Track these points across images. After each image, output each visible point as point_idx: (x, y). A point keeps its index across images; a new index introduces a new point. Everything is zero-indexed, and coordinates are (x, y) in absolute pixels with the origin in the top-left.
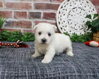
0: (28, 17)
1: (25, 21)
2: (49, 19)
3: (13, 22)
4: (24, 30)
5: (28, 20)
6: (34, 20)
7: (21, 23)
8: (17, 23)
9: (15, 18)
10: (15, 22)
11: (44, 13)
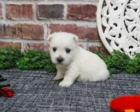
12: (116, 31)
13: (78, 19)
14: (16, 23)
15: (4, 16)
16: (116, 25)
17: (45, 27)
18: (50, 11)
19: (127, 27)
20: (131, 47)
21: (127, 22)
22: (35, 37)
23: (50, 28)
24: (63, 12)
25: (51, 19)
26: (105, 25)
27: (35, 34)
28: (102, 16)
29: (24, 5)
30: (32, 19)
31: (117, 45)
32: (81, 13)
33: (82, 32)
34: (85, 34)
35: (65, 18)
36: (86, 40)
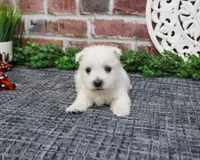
0: (77, 11)
1: (72, 21)
2: (129, 14)
3: (46, 22)
4: (70, 43)
5: (78, 17)
6: (93, 18)
7: (62, 26)
8: (55, 24)
9: (50, 13)
10: (50, 22)
12: (169, 28)
13: (125, 14)
14: (58, 18)
15: (46, 11)
16: (168, 20)
17: (89, 23)
18: (94, 5)
19: (181, 23)
20: (186, 47)
21: (182, 17)
22: (77, 34)
23: (94, 24)
24: (108, 5)
25: (95, 14)
26: (156, 20)
27: (77, 30)
28: (152, 10)
30: (75, 14)
31: (170, 45)
32: (129, 7)
33: (129, 29)
34: (132, 31)
35: (110, 12)
36: (134, 38)
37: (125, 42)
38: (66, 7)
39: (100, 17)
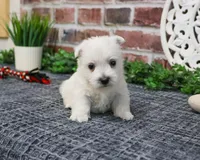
0: (102, 23)
2: (148, 26)
3: (75, 32)
5: (102, 28)
6: (115, 29)
7: (89, 35)
8: (83, 34)
9: (80, 23)
10: (79, 32)
11: (136, 10)
13: (144, 25)
14: (85, 28)
15: (76, 20)
16: (183, 32)
17: (111, 33)
18: (117, 15)
19: (196, 35)
20: (199, 62)
21: (197, 28)
24: (129, 16)
25: (117, 25)
26: (170, 32)
28: (167, 21)
29: (93, 10)
31: (183, 59)
32: (149, 19)
33: (147, 41)
34: (150, 43)
35: (131, 23)
36: (151, 50)
37: (143, 54)
38: (93, 18)
39: (121, 28)
